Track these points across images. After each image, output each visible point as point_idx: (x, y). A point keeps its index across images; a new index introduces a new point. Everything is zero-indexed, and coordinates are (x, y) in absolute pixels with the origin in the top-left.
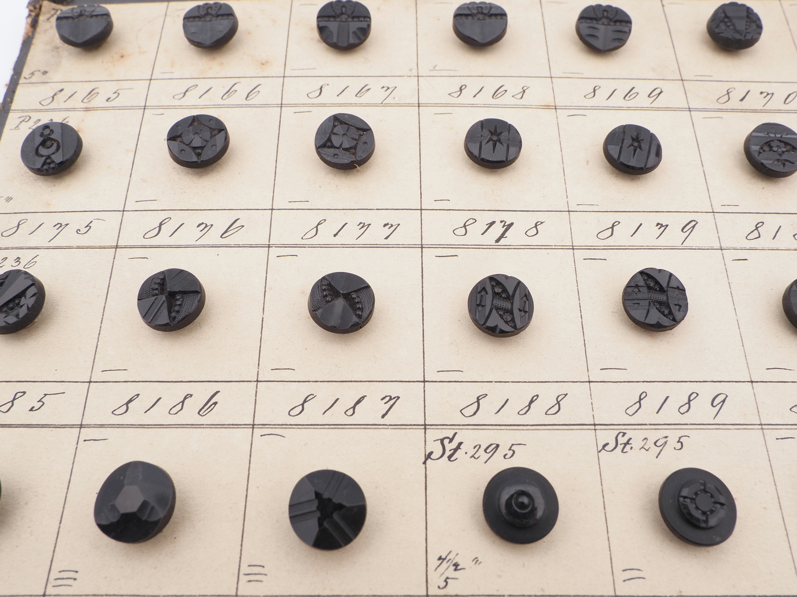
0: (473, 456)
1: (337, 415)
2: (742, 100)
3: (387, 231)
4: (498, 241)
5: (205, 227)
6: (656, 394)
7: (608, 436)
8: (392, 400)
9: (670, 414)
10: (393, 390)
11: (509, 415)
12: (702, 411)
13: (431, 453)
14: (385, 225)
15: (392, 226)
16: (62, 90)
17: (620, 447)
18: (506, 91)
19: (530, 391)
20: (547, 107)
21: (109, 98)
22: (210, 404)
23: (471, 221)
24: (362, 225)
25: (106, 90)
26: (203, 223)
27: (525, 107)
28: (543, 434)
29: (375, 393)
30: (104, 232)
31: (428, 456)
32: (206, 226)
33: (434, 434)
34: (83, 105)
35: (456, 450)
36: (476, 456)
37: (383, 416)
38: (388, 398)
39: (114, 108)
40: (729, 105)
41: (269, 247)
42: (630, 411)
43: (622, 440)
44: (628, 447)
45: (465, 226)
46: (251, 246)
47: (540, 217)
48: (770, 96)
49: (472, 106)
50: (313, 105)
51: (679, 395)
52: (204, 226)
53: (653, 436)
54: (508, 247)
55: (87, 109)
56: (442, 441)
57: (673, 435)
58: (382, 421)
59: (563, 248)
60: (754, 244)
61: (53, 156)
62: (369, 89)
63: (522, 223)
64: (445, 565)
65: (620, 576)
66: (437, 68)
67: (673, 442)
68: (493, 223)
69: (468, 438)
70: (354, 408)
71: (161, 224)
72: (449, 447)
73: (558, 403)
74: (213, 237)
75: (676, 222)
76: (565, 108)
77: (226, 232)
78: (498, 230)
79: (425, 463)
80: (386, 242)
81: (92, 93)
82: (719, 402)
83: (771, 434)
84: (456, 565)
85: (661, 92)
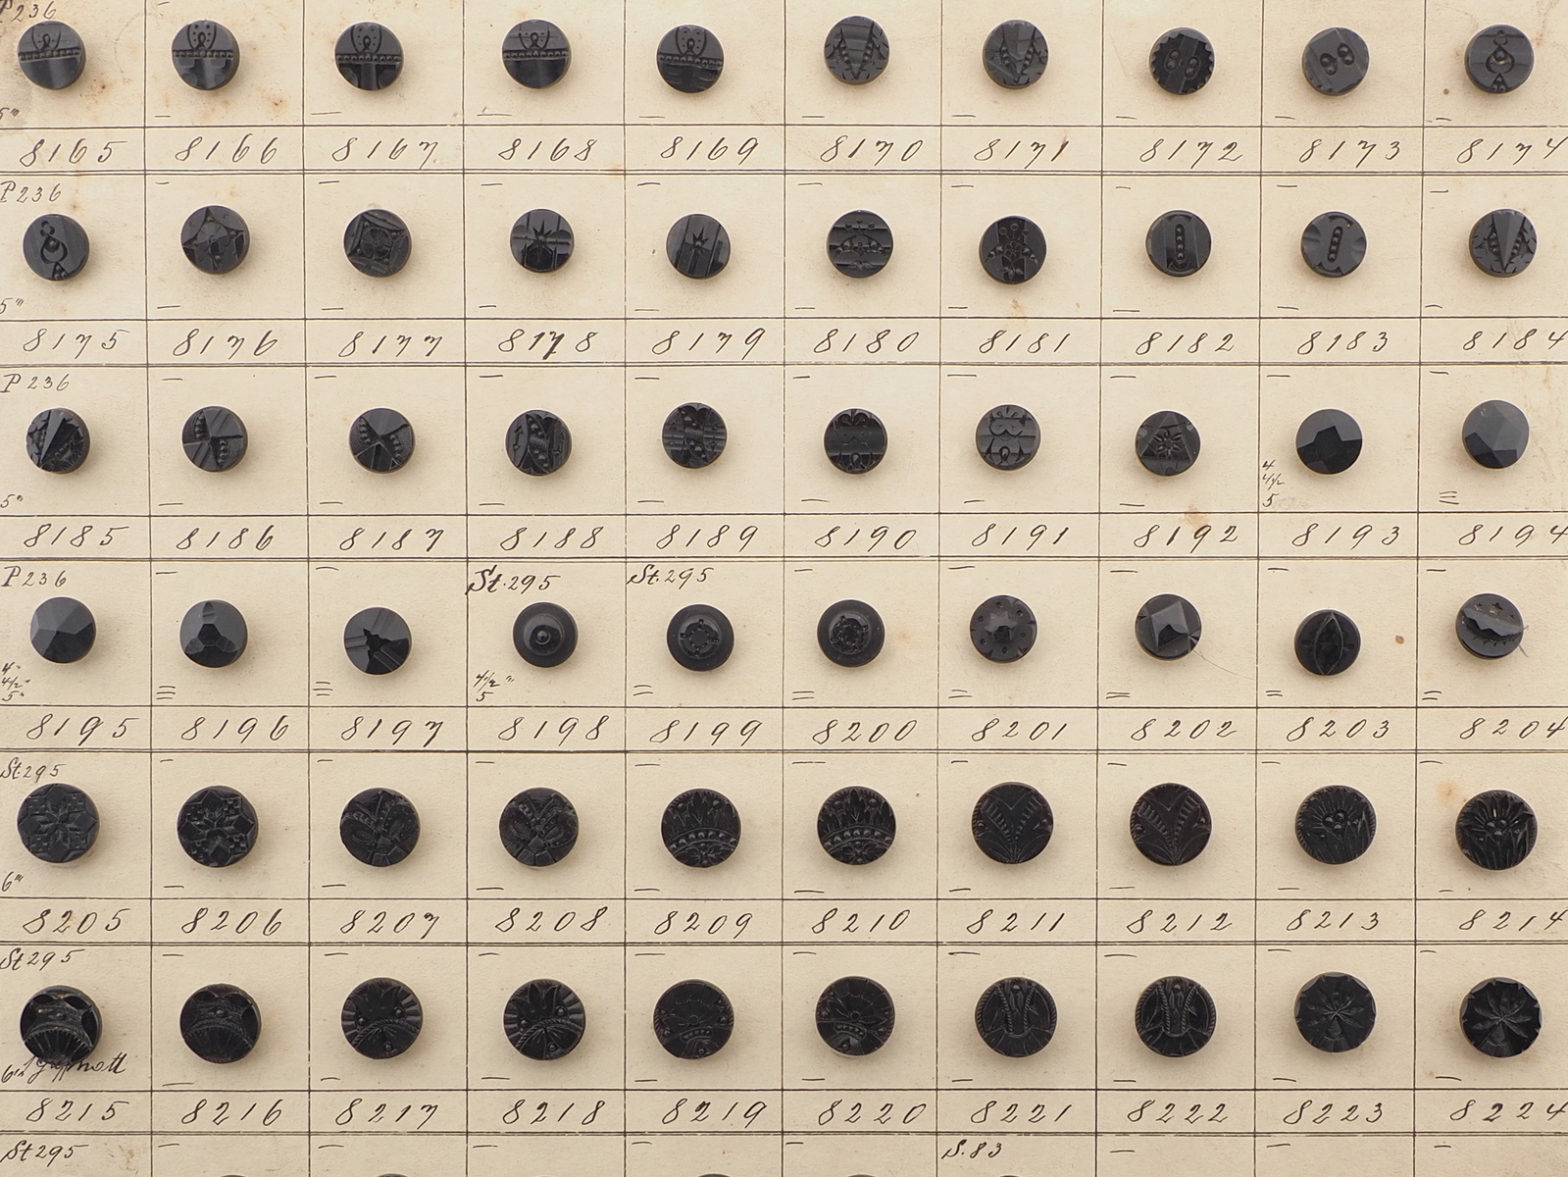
0: (511, 587)
1: (385, 549)
2: (851, 156)
3: (429, 346)
4: (545, 357)
5: (236, 341)
6: (688, 526)
7: (637, 569)
8: (436, 534)
9: (700, 547)
10: (437, 523)
11: (547, 549)
12: (730, 544)
13: (473, 584)
14: (427, 339)
15: (434, 340)
16: (42, 142)
17: (647, 579)
18: (568, 148)
19: (568, 524)
20: (614, 172)
21: (101, 157)
22: (265, 539)
23: (519, 333)
24: (401, 339)
25: (95, 142)
26: (233, 337)
27: (588, 172)
28: (578, 566)
29: (420, 527)
30: (130, 347)
31: (470, 588)
32: (238, 340)
33: (475, 567)
34: (73, 167)
35: (495, 582)
36: (514, 587)
37: (428, 550)
38: (432, 532)
39: (108, 172)
40: (834, 165)
41: (306, 366)
42: (661, 545)
43: (650, 572)
44: (655, 578)
45: (511, 339)
46: (287, 365)
47: (593, 326)
48: (888, 147)
49: (526, 172)
50: (340, 172)
51: (711, 527)
52: (234, 340)
53: (679, 568)
54: (556, 365)
55: (79, 173)
56: (483, 573)
57: (698, 568)
58: (428, 554)
59: (614, 365)
60: (819, 358)
61: (62, 263)
62: (405, 147)
63: (574, 333)
64: (483, 681)
65: (631, 691)
66: (486, 112)
67: (697, 574)
68: (543, 334)
69: (506, 570)
70: (400, 541)
71: (189, 338)
72: (489, 578)
73: (594, 536)
74: (246, 354)
75: (740, 330)
76: (637, 173)
77: (259, 348)
78: (546, 343)
79: (466, 594)
80: (428, 359)
81: (79, 148)
82: (747, 535)
83: (790, 566)
84: (492, 682)
85: (756, 145)
